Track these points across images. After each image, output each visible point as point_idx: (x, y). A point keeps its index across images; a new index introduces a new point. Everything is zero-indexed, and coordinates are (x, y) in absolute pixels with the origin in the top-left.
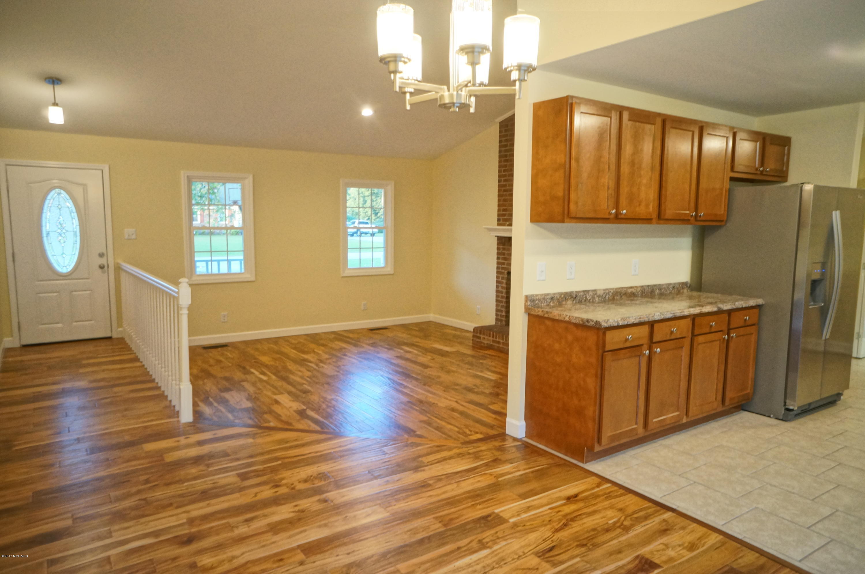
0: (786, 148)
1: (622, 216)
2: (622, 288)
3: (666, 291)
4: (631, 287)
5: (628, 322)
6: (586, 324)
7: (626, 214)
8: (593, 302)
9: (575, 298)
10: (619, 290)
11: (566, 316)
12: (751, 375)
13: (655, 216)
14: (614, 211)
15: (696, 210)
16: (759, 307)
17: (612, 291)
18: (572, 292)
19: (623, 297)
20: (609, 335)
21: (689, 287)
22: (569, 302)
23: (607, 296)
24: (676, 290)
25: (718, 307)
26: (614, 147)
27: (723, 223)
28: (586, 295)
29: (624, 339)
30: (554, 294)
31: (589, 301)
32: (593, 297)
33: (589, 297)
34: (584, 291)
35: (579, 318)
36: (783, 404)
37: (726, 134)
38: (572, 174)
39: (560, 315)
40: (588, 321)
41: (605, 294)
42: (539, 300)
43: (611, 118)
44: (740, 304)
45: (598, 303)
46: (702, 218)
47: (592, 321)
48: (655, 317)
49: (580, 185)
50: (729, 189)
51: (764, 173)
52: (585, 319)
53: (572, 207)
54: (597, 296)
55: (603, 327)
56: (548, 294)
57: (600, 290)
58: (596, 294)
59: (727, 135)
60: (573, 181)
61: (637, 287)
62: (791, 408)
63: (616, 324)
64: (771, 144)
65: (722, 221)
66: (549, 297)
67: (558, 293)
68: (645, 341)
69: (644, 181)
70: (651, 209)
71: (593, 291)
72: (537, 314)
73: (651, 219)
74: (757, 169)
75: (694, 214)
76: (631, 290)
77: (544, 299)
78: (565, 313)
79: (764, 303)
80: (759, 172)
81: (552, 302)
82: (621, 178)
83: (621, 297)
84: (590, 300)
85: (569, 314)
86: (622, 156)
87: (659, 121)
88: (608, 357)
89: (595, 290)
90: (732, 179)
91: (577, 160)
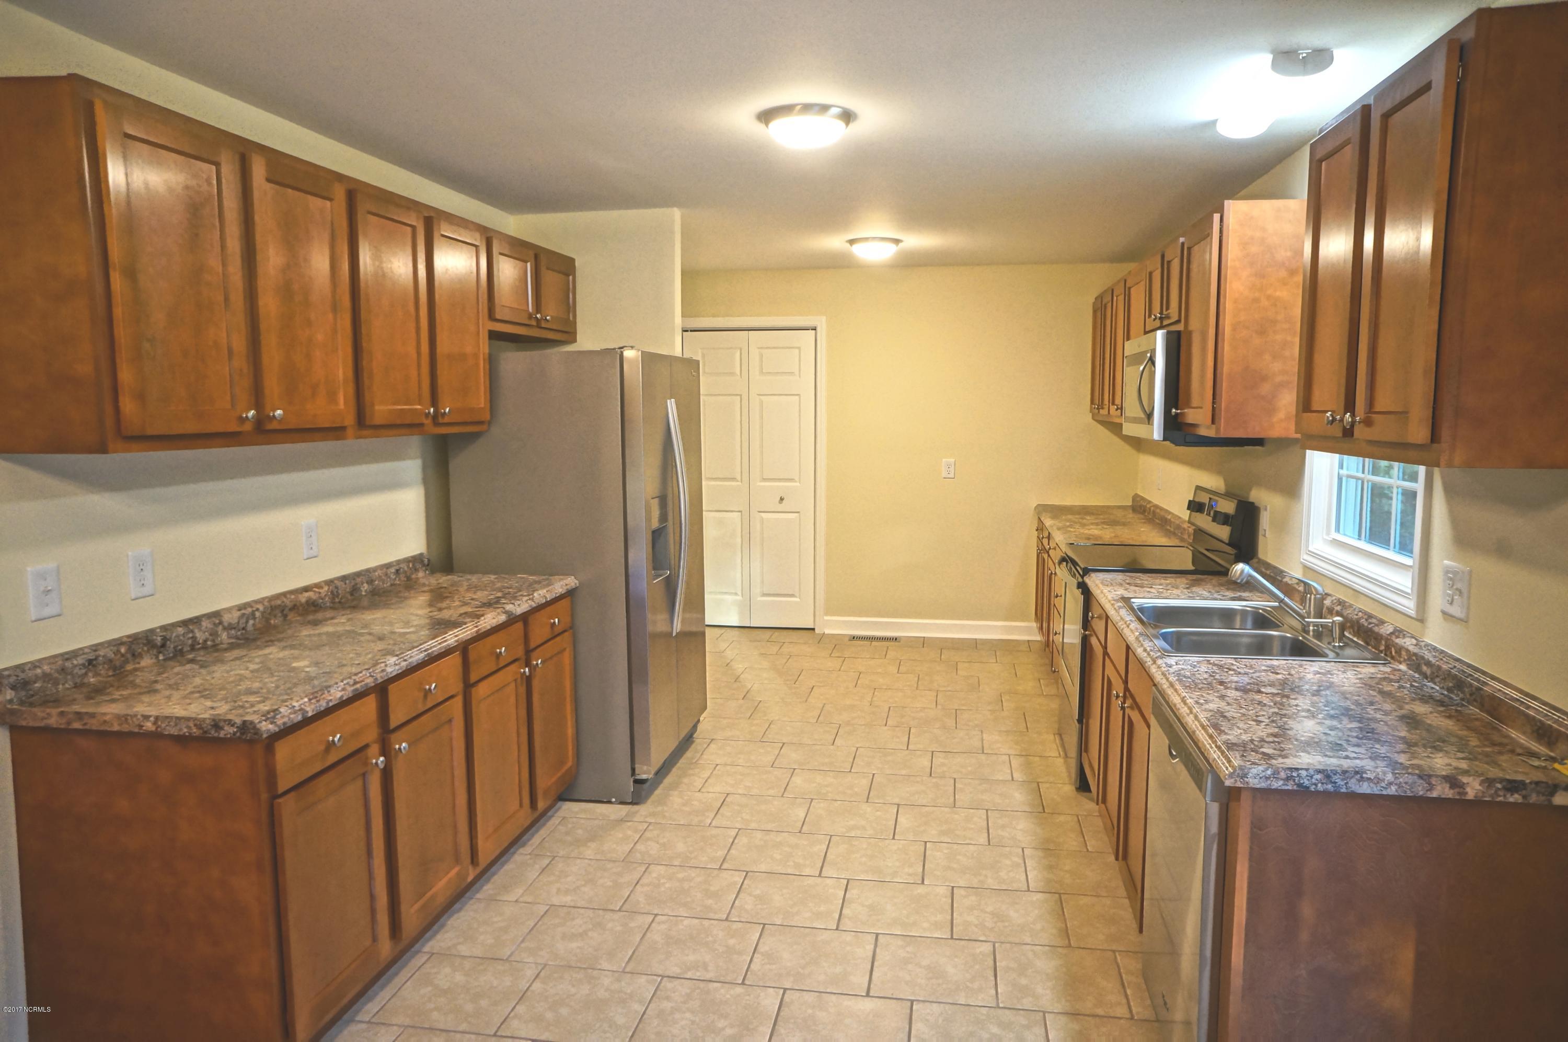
0: (571, 278)
1: (274, 426)
2: (284, 594)
3: (383, 583)
4: (306, 589)
5: (328, 703)
6: (213, 733)
7: (281, 421)
8: (215, 647)
9: (163, 646)
10: (279, 602)
11: (146, 717)
12: (570, 731)
13: (349, 420)
14: (251, 413)
15: (434, 402)
16: (570, 593)
17: (261, 608)
18: (152, 631)
19: (291, 616)
20: (282, 751)
21: (428, 565)
22: (146, 661)
23: (251, 622)
24: (402, 577)
25: (506, 612)
26: (234, 245)
27: (485, 427)
28: (192, 631)
29: (322, 747)
30: (95, 648)
31: (205, 647)
32: (214, 634)
33: (200, 636)
34: (185, 623)
35: (188, 719)
36: (630, 772)
37: (476, 240)
38: (118, 312)
39: (124, 718)
40: (216, 724)
41: (244, 620)
42: (46, 677)
43: (217, 165)
44: (541, 595)
45: (232, 647)
46: (446, 420)
47: (230, 723)
48: (389, 670)
49: (146, 345)
50: (490, 355)
51: (543, 325)
52: (208, 722)
53: (128, 406)
54: (225, 629)
55: (265, 736)
56: (75, 654)
57: (229, 610)
58: (221, 623)
59: (477, 243)
60: (122, 334)
61: (318, 585)
62: (644, 777)
63: (300, 718)
64: (548, 269)
65: (481, 423)
66: (80, 660)
67: (110, 643)
68: (372, 735)
69: (320, 337)
70: (342, 405)
71: (209, 616)
72: (42, 724)
73: (343, 428)
74: (530, 316)
75: (432, 410)
76: (306, 594)
77: (63, 670)
78: (141, 709)
79: (578, 585)
80: (534, 323)
81: (90, 674)
82: (263, 326)
83: (285, 616)
84: (205, 641)
85: (153, 712)
86: (260, 271)
87: (339, 193)
88: (288, 806)
89: (216, 614)
90: (494, 336)
91: (131, 274)
